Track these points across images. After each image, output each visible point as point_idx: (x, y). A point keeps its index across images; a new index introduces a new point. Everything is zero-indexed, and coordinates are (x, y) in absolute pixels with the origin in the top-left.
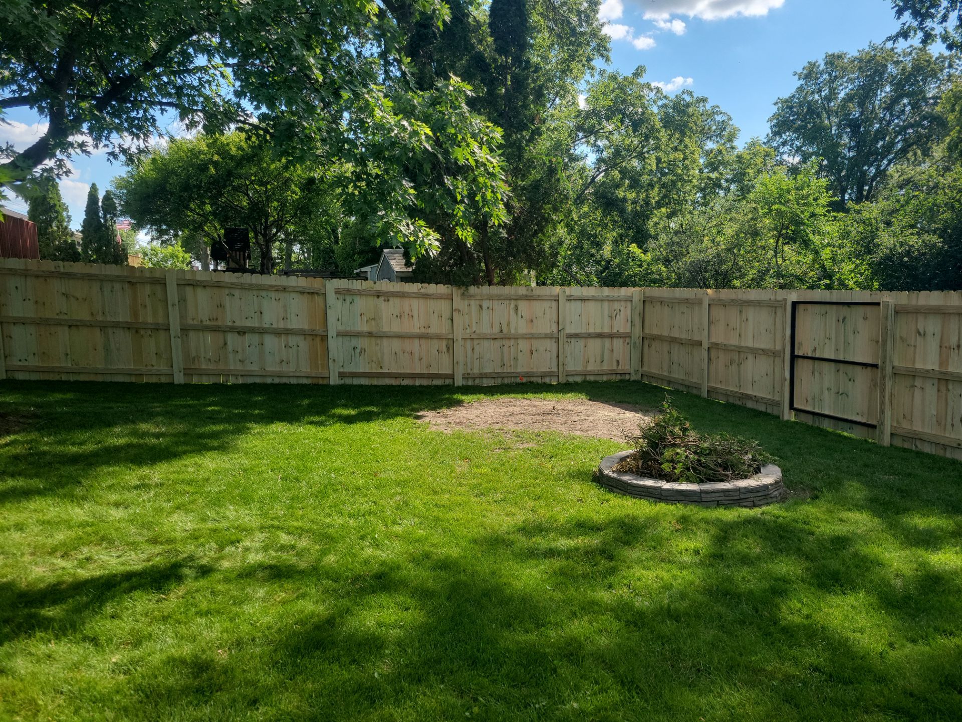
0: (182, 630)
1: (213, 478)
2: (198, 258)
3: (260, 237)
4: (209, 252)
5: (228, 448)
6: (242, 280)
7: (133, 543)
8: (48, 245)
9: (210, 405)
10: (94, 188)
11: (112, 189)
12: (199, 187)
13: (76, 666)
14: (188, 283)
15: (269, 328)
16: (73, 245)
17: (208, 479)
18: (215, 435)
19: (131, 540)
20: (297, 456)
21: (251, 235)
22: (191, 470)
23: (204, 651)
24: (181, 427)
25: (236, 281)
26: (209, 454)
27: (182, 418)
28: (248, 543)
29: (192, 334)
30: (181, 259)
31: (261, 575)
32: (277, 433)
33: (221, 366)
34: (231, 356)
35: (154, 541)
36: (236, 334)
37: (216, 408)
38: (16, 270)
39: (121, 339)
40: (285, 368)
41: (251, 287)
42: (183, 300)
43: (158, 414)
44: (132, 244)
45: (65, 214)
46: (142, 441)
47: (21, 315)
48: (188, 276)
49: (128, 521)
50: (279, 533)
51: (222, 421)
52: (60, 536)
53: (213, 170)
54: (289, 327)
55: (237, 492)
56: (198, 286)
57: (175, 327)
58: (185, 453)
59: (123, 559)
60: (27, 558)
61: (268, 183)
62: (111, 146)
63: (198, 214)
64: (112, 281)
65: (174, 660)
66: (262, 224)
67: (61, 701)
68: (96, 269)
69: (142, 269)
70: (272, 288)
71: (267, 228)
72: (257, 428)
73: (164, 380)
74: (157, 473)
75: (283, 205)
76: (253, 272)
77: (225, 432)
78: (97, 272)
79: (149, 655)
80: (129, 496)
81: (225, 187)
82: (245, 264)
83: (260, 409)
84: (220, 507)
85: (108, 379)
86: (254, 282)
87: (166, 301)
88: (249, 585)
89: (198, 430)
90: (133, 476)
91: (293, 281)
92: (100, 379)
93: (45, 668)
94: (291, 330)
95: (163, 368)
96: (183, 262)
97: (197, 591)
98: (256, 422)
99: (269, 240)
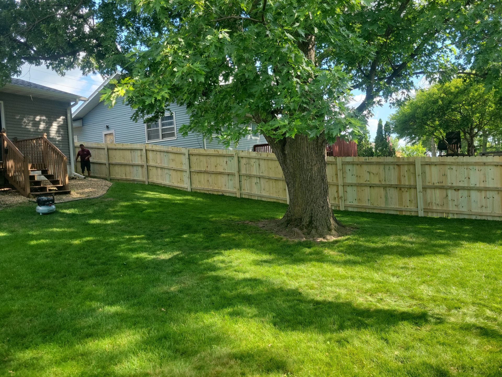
0: (430, 349)
1: (442, 269)
2: (430, 150)
3: (468, 136)
4: (436, 146)
5: (450, 254)
6: (457, 160)
7: (402, 296)
8: (361, 150)
9: (439, 229)
10: (380, 121)
11: (389, 121)
12: (433, 112)
13: (378, 351)
14: (427, 164)
15: (474, 187)
16: (371, 148)
17: (439, 270)
18: (442, 246)
19: (401, 294)
20: (495, 264)
21: (462, 134)
22: (429, 263)
23: (443, 365)
24: (423, 240)
25: (453, 161)
26: (439, 256)
27: (424, 235)
28: (465, 311)
29: (429, 191)
30: (420, 151)
31: (474, 331)
32: (481, 249)
33: (445, 208)
34: (450, 203)
35: (412, 297)
36: (453, 191)
37: (442, 231)
38: (349, 162)
39: (393, 193)
40: (484, 211)
41: (463, 164)
42: (424, 173)
43: (411, 232)
44: (397, 146)
45: (368, 135)
46: (404, 245)
47: (351, 182)
48: (427, 160)
49: (399, 284)
50: (484, 308)
51: (446, 239)
52: (369, 286)
53: (440, 102)
54: (487, 186)
55: (456, 280)
56: (432, 164)
57: (419, 187)
58: (426, 253)
59: (397, 303)
60: (356, 293)
61: (473, 104)
62: (392, 99)
63: (431, 127)
64: (389, 165)
65: (427, 364)
66: (468, 127)
67: (373, 365)
68: (381, 159)
69: (403, 158)
70: (476, 164)
71: (472, 129)
72: (466, 244)
73: (413, 214)
74: (413, 262)
75: (482, 115)
76: (463, 155)
77: (449, 245)
78: (383, 161)
79: (413, 357)
80: (399, 271)
81: (447, 109)
82: (458, 151)
83: (469, 234)
84: (448, 286)
85: (386, 212)
86: (465, 161)
87: (415, 173)
88: (468, 335)
89: (432, 242)
90: (401, 262)
91: (490, 159)
92: (383, 212)
93: (365, 347)
94: (488, 188)
95: (413, 208)
96: (422, 153)
97: (437, 330)
98: (466, 241)
99: (473, 136)
